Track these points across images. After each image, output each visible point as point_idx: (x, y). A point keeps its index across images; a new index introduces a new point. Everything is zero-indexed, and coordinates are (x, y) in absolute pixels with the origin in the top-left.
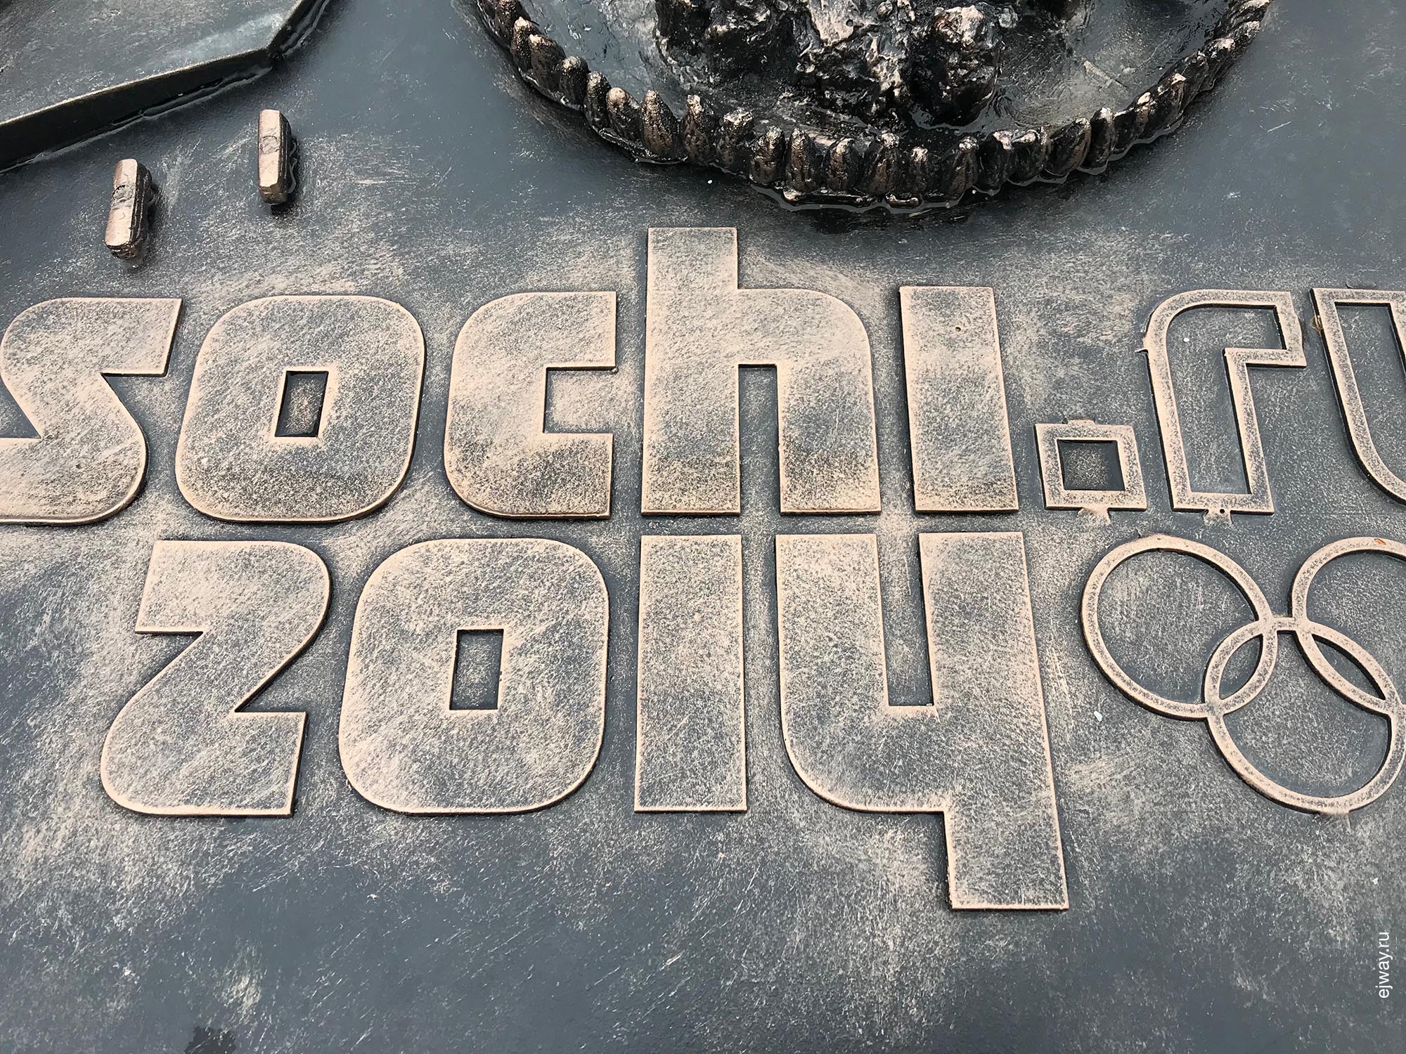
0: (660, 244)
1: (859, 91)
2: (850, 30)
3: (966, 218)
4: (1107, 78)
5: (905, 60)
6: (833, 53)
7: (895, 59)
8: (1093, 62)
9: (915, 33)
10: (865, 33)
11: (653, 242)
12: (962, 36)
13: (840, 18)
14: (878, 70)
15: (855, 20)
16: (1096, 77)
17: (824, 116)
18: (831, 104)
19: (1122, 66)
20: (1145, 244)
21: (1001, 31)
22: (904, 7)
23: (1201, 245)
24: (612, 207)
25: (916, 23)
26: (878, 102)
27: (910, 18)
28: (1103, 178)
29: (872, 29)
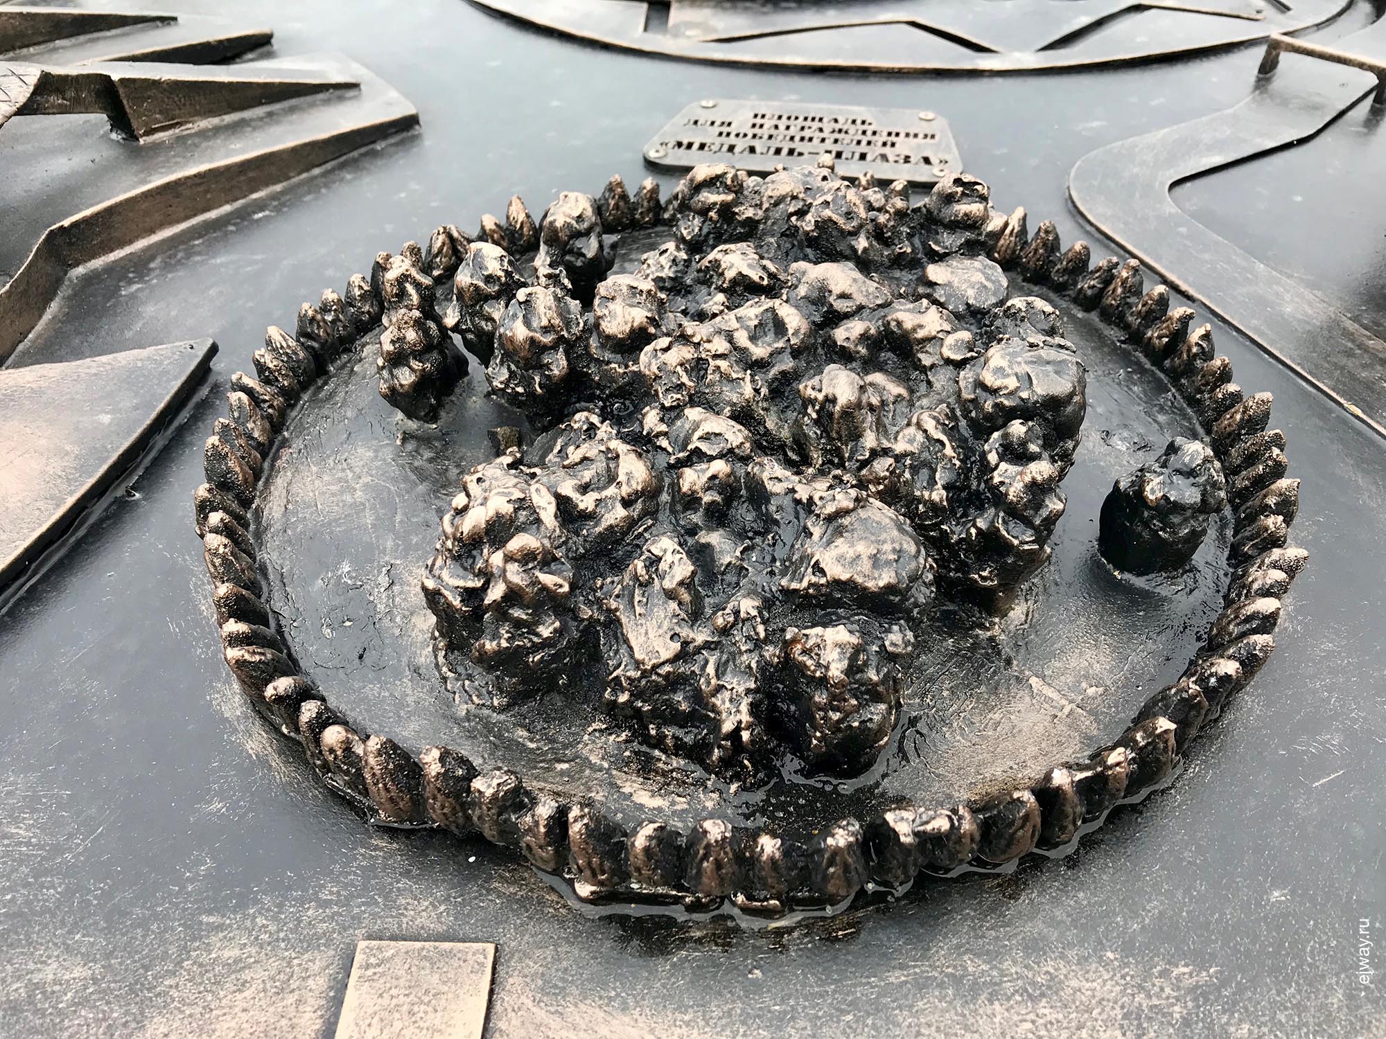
0: (370, 972)
1: (697, 727)
2: (676, 646)
3: (858, 932)
4: (1064, 702)
5: (757, 691)
6: (654, 677)
7: (741, 689)
8: (1043, 678)
9: (767, 655)
10: (698, 650)
11: (360, 967)
12: (827, 668)
13: (661, 631)
14: (718, 703)
15: (683, 634)
16: (1048, 700)
17: (650, 759)
18: (659, 742)
19: (1084, 685)
20: (1148, 985)
21: (888, 657)
22: (750, 619)
23: (1240, 990)
24: (318, 900)
25: (767, 641)
26: (719, 747)
27: (757, 634)
28: (1072, 862)
29: (707, 645)
